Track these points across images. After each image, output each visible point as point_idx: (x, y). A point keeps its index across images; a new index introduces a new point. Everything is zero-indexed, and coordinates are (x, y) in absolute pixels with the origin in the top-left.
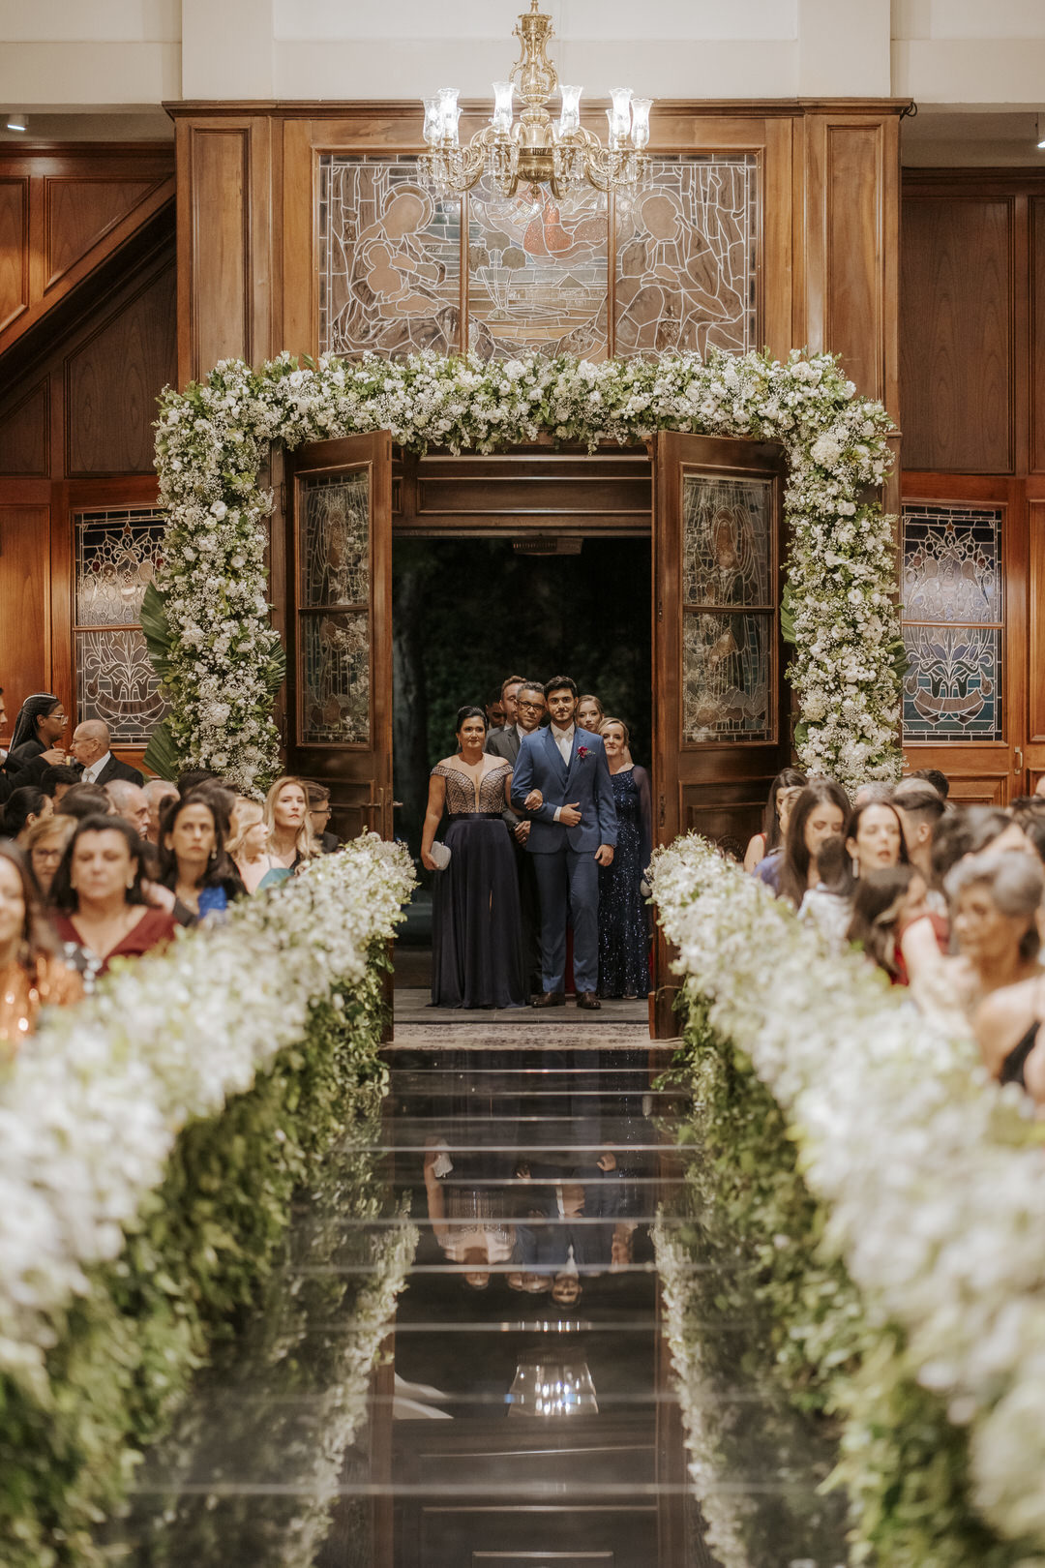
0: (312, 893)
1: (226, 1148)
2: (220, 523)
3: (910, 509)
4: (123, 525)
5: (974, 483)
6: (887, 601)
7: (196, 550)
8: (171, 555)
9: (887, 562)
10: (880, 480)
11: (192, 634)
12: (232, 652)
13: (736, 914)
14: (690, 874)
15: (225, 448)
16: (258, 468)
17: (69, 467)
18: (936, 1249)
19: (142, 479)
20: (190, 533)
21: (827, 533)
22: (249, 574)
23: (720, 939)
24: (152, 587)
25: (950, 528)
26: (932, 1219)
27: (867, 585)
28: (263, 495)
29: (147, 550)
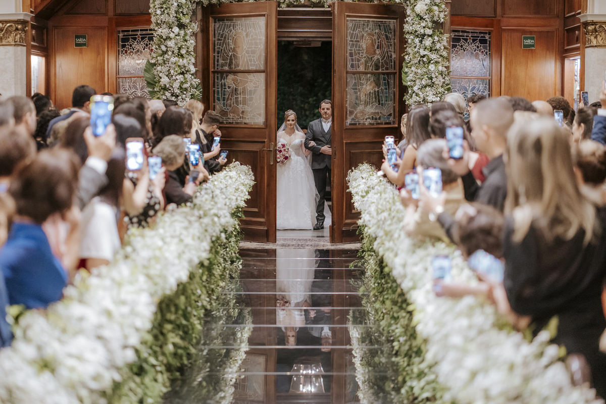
0: (213, 192)
1: (177, 302)
2: (176, 35)
3: (454, 31)
4: (137, 35)
5: (479, 20)
6: (444, 69)
7: (166, 46)
8: (156, 49)
9: (445, 54)
10: (442, 20)
11: (165, 80)
12: (180, 88)
13: (384, 203)
14: (365, 182)
15: (178, 5)
16: (192, 13)
17: (115, 11)
18: (474, 375)
19: (145, 17)
20: (164, 39)
21: (421, 42)
22: (188, 56)
23: (378, 214)
24: (148, 61)
25: (470, 39)
26: (472, 361)
27: (437, 62)
28: (193, 24)
29: (147, 45)
